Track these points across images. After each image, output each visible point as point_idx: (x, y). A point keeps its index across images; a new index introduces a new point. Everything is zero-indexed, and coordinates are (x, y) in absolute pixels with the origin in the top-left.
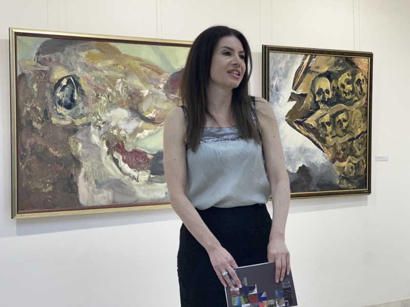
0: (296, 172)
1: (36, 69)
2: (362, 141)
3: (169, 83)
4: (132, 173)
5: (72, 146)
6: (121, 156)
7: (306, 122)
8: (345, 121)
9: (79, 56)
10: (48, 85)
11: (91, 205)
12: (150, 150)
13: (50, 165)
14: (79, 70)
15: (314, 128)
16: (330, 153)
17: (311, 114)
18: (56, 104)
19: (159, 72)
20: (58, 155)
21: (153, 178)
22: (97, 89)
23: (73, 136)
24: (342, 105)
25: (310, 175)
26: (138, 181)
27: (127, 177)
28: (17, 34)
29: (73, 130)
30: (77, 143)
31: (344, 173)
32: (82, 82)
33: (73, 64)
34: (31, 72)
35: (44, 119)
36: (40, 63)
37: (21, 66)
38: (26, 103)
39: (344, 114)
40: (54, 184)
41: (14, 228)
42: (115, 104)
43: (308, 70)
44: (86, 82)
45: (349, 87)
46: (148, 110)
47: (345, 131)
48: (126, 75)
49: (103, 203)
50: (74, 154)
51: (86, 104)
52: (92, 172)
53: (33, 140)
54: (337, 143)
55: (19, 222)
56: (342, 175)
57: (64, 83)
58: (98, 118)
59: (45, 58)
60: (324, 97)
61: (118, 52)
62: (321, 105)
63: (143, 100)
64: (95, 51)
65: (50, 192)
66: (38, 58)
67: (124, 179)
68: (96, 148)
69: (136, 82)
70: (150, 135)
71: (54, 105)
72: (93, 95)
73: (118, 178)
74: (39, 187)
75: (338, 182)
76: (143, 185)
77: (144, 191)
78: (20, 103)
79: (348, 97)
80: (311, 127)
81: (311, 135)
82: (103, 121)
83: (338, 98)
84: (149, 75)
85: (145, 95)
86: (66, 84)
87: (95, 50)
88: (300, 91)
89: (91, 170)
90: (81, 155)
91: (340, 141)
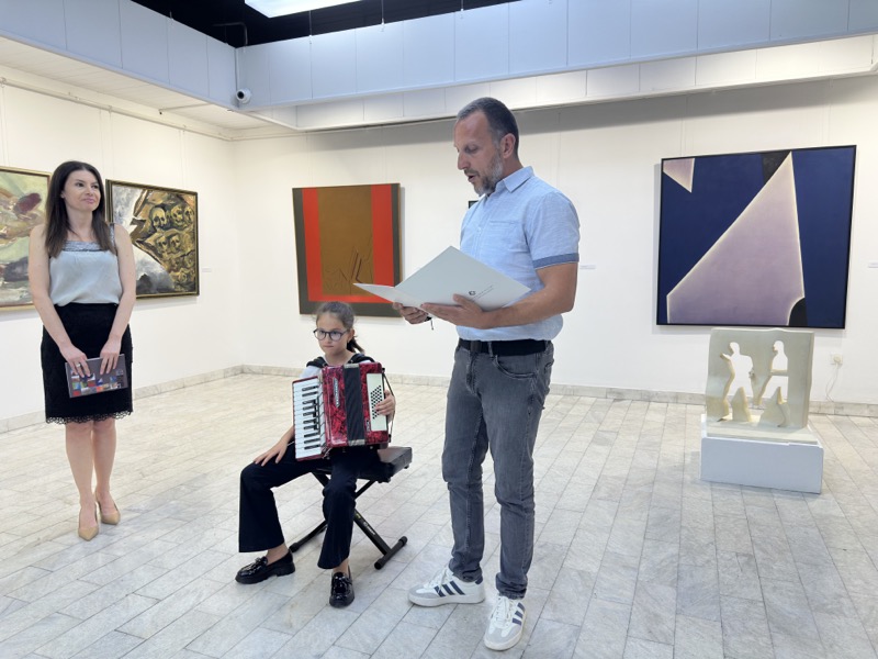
2: (191, 257)
3: (18, 205)
7: (146, 241)
8: (177, 242)
12: (2, 261)
15: (153, 247)
16: (167, 265)
17: (149, 236)
19: (8, 195)
21: (7, 284)
24: (175, 230)
25: (150, 282)
31: (178, 281)
39: (176, 236)
43: (145, 201)
45: (180, 216)
47: (178, 249)
54: (172, 258)
60: (160, 223)
62: (158, 229)
70: (2, 248)
75: (173, 287)
79: (180, 224)
80: (150, 246)
81: (151, 252)
83: (171, 224)
88: (139, 218)
91: (174, 256)
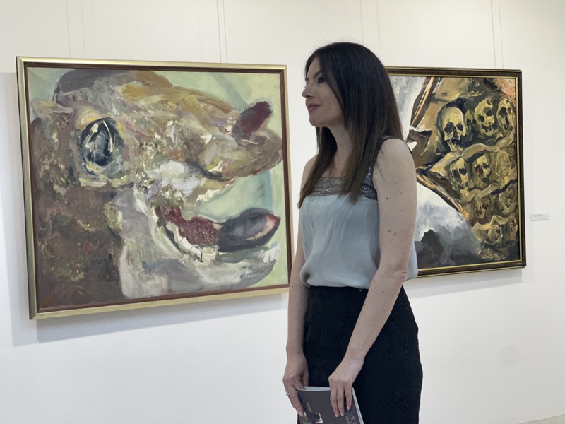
0: (420, 240)
1: (55, 111)
2: (510, 194)
3: (239, 123)
4: (193, 250)
5: (109, 216)
6: (177, 228)
7: (432, 170)
8: (486, 166)
9: (113, 92)
10: (72, 134)
11: (138, 296)
12: (216, 218)
13: (79, 244)
14: (115, 110)
15: (443, 179)
16: (467, 212)
17: (438, 159)
18: (84, 159)
19: (225, 109)
20: (91, 230)
21: (223, 256)
22: (140, 136)
23: (110, 203)
24: (481, 144)
25: (440, 244)
26: (202, 262)
27: (186, 257)
28: (27, 65)
29: (109, 194)
30: (115, 212)
31: (487, 240)
32: (119, 127)
33: (106, 102)
34: (49, 116)
35: (69, 181)
36: (61, 104)
37: (35, 109)
38: (44, 159)
39: (484, 157)
40: (86, 270)
41: (34, 332)
42: (166, 156)
43: (431, 98)
44: (124, 127)
45: (490, 119)
46: (212, 163)
47: (486, 181)
48: (180, 114)
49: (155, 293)
50: (112, 226)
51: (126, 158)
52: (138, 251)
53: (55, 210)
54: (476, 199)
55: (41, 324)
56: (485, 241)
57: (95, 129)
58: (144, 176)
59: (67, 96)
60: (455, 135)
61: (168, 84)
62: (452, 147)
63: (205, 149)
64: (136, 84)
65: (81, 280)
66: (57, 96)
67: (182, 259)
68: (142, 218)
69: (195, 125)
70: (216, 197)
71: (83, 161)
72: (135, 144)
73: (173, 257)
74: (66, 275)
75: (480, 252)
76: (209, 266)
77: (211, 276)
78: (35, 160)
79: (490, 133)
80: (439, 177)
81: (440, 188)
82: (150, 180)
83: (475, 135)
84: (212, 114)
85: (207, 142)
86: (97, 131)
87: (135, 82)
88: (421, 128)
89: (136, 248)
90: (122, 228)
91: (480, 194)
